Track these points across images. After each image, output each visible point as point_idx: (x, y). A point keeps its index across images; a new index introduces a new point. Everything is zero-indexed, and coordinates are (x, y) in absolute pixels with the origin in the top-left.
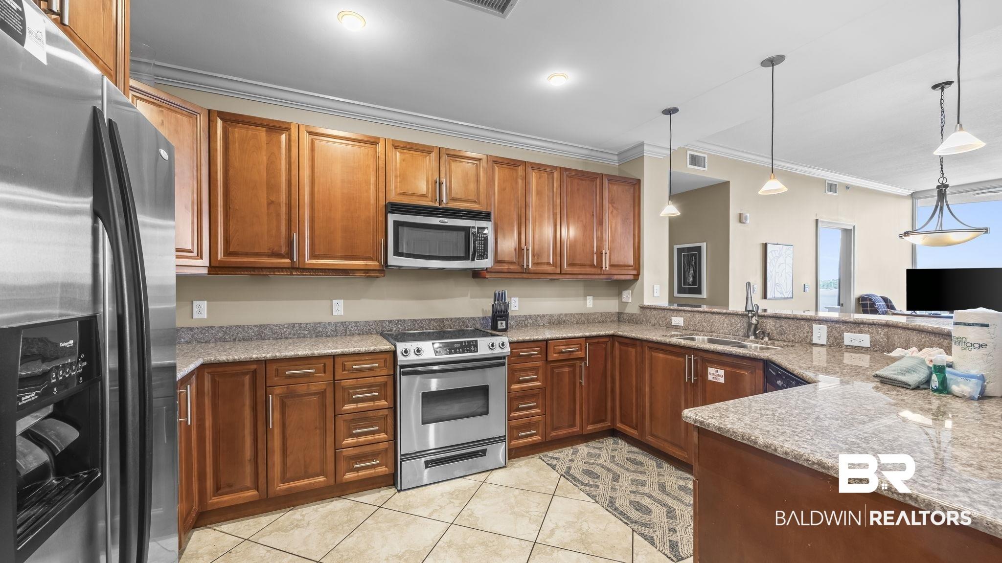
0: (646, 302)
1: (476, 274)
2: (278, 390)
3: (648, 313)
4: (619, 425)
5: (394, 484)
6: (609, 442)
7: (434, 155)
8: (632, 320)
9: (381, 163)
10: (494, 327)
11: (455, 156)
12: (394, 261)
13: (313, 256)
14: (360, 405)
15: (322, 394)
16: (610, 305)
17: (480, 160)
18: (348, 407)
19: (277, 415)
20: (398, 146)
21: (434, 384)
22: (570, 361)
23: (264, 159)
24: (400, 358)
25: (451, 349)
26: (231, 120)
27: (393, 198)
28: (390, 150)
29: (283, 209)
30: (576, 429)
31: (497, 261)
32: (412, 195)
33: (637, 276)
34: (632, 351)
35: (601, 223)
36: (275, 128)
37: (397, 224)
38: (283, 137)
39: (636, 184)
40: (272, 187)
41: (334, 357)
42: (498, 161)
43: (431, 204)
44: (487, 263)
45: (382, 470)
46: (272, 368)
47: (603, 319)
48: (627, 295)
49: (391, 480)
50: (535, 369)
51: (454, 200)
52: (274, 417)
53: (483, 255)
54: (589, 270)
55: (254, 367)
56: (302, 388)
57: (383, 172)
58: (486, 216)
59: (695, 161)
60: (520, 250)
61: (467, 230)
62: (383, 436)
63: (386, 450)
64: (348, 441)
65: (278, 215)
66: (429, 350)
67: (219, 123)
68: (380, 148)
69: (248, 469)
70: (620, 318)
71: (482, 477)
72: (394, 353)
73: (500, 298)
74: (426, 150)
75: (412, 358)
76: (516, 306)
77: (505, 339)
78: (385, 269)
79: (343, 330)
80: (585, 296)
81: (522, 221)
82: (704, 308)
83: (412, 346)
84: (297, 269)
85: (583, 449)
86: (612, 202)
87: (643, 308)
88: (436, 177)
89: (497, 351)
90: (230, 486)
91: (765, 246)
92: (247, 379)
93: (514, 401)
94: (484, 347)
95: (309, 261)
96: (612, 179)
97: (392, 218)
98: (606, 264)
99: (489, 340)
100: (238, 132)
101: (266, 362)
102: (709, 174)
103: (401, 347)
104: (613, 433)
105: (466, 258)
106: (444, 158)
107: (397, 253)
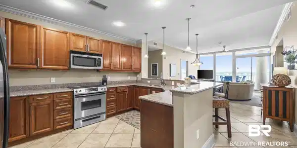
0: (143, 77)
1: (98, 70)
2: (33, 104)
3: (143, 80)
4: (135, 107)
5: (73, 128)
6: (133, 112)
7: (85, 38)
8: (140, 82)
9: (69, 39)
10: (103, 84)
11: (91, 39)
12: (72, 66)
13: (44, 65)
14: (62, 107)
15: (49, 104)
16: (134, 78)
17: (99, 40)
18: (58, 108)
19: (33, 112)
20: (74, 35)
21: (84, 100)
22: (123, 92)
23: (27, 35)
24: (75, 93)
25: (90, 90)
26: (14, 22)
27: (72, 49)
28: (71, 36)
29: (34, 51)
30: (125, 109)
31: (104, 67)
32: (78, 48)
33: (140, 71)
34: (138, 89)
35: (132, 58)
36: (32, 26)
37: (74, 57)
38: (34, 29)
39: (140, 49)
40: (30, 44)
41: (53, 94)
42: (103, 41)
43: (84, 51)
44: (101, 68)
45: (69, 124)
46: (31, 98)
47: (133, 82)
48: (138, 76)
49: (72, 127)
50: (114, 95)
51: (91, 50)
52: (32, 112)
53: (100, 66)
54: (128, 70)
55: (24, 98)
56: (42, 103)
57: (69, 42)
58: (101, 55)
59: (155, 44)
60: (110, 64)
61: (95, 59)
62: (70, 115)
63: (70, 119)
64: (58, 117)
65: (32, 52)
66: (84, 91)
67: (10, 23)
68: (68, 35)
69: (22, 129)
70: (137, 81)
71: (98, 123)
72: (73, 91)
73: (105, 77)
74: (83, 37)
75: (79, 93)
76: (109, 79)
77: (106, 87)
78: (69, 69)
79: (54, 86)
80: (128, 76)
81: (111, 57)
82: (158, 79)
83: (79, 90)
84: (39, 69)
85: (126, 113)
86: (134, 53)
87: (142, 79)
88: (86, 44)
89: (103, 90)
90: (15, 134)
91: (170, 64)
92: (22, 101)
93: (108, 103)
94: (100, 89)
95: (43, 66)
96: (134, 47)
97: (72, 55)
98: (133, 68)
99: (101, 88)
100: (17, 27)
101: (29, 96)
102: (158, 47)
103: (75, 90)
104: (134, 109)
105: (95, 66)
106: (88, 39)
107: (73, 64)
